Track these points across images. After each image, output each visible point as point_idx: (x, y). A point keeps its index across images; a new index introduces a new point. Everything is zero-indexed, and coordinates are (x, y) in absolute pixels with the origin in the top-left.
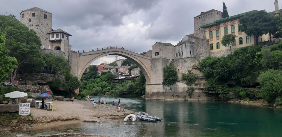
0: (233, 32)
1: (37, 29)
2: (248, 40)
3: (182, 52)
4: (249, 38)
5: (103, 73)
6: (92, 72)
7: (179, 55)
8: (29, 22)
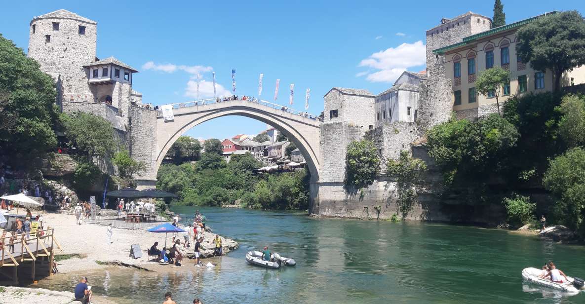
0: (504, 62)
1: (63, 57)
2: (538, 81)
3: (390, 111)
4: (540, 78)
5: (235, 158)
6: (211, 155)
7: (384, 118)
8: (45, 42)
